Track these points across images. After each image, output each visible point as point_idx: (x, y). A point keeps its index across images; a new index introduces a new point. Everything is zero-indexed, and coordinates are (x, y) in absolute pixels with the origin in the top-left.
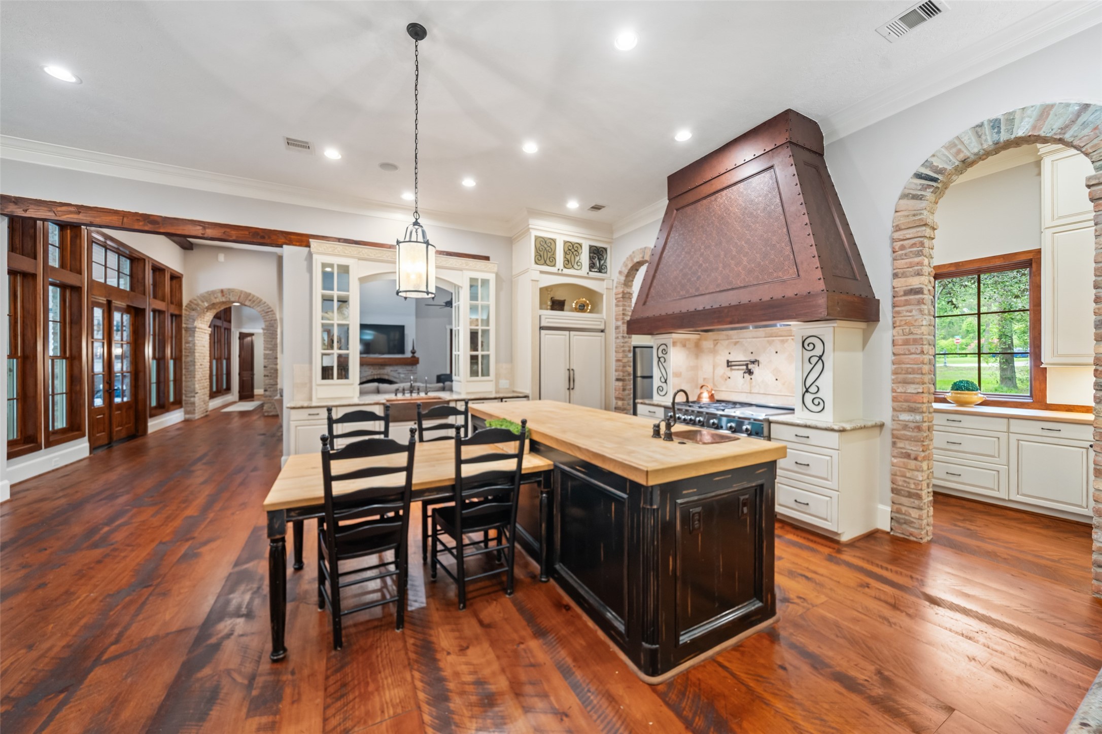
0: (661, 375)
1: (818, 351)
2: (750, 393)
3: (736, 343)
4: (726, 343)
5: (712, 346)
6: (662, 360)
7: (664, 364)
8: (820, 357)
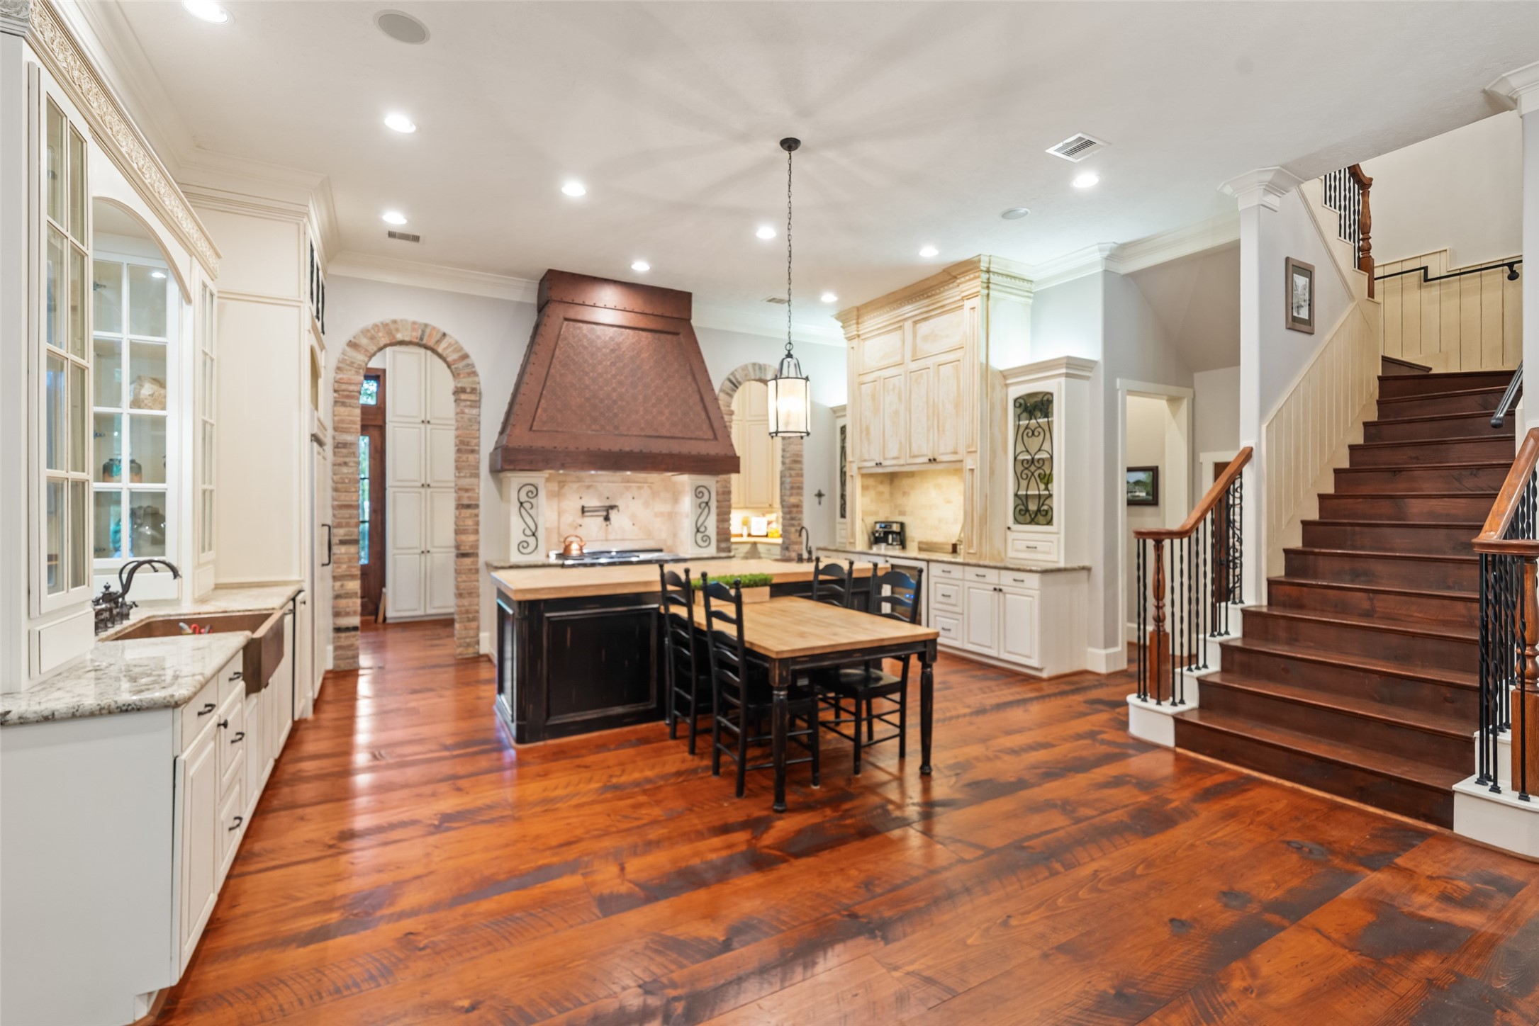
0: (524, 526)
1: (706, 498)
2: (607, 540)
3: (589, 487)
4: (575, 486)
5: (556, 488)
6: (527, 505)
7: (530, 511)
8: (707, 503)
